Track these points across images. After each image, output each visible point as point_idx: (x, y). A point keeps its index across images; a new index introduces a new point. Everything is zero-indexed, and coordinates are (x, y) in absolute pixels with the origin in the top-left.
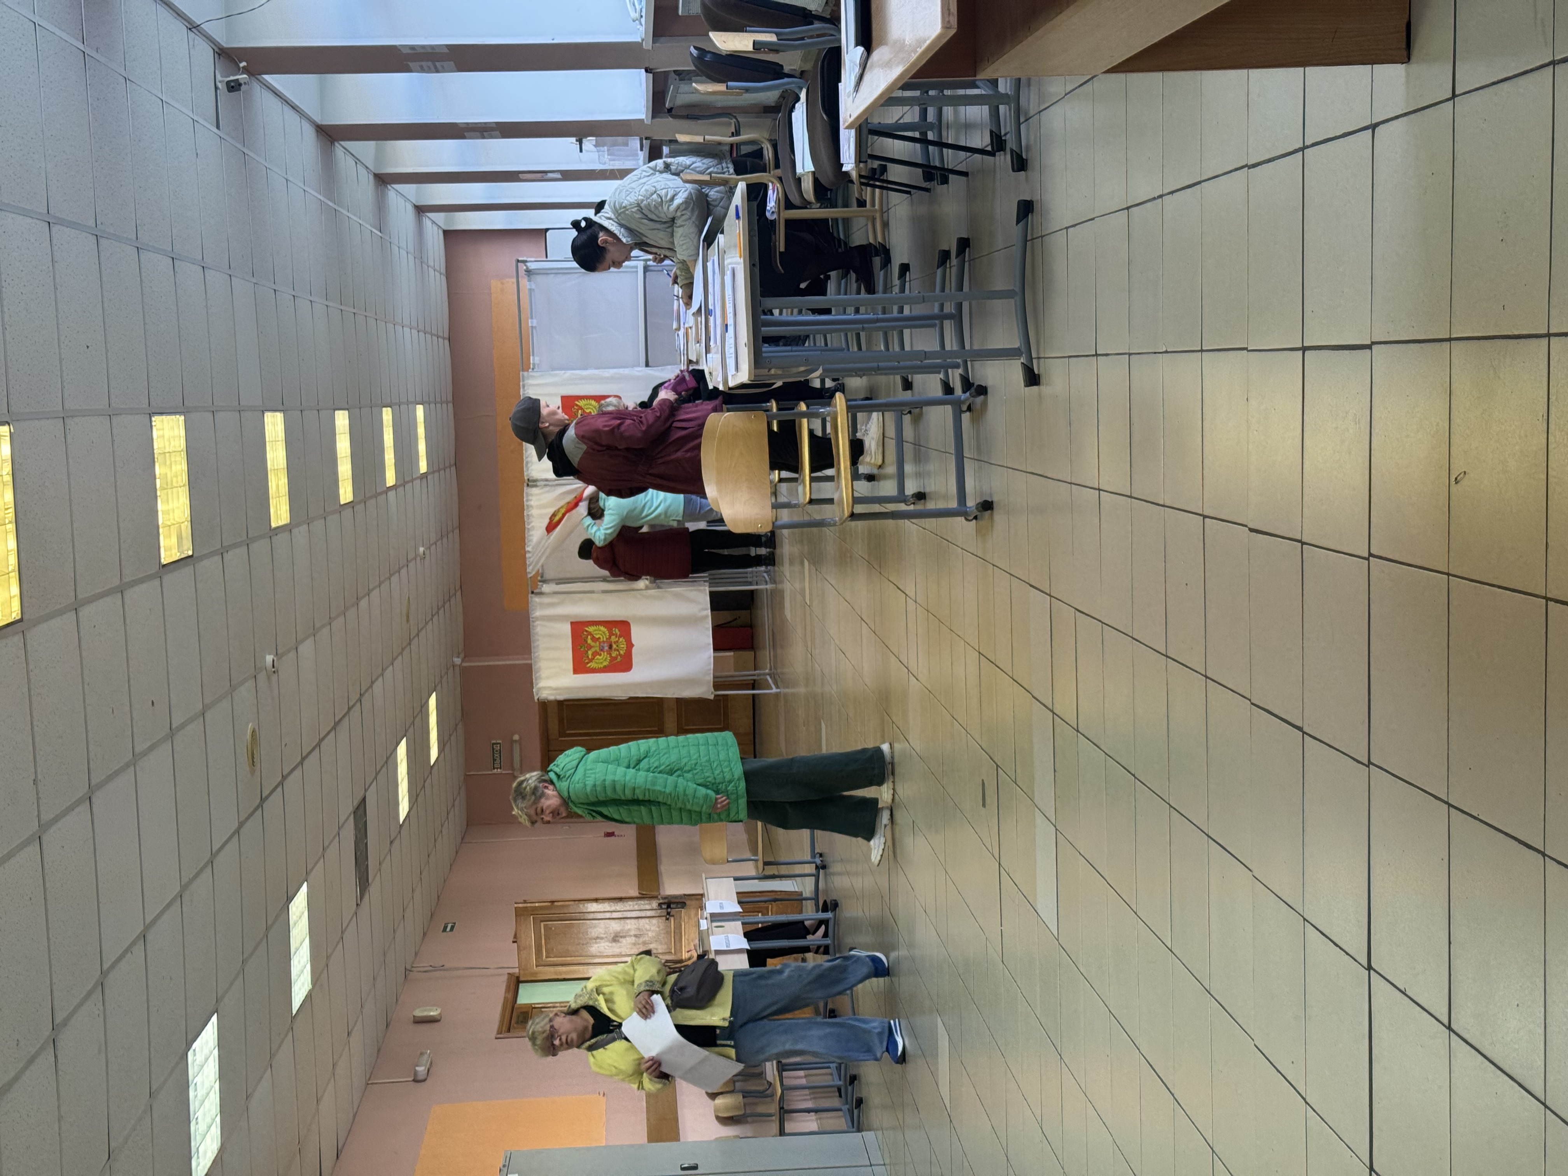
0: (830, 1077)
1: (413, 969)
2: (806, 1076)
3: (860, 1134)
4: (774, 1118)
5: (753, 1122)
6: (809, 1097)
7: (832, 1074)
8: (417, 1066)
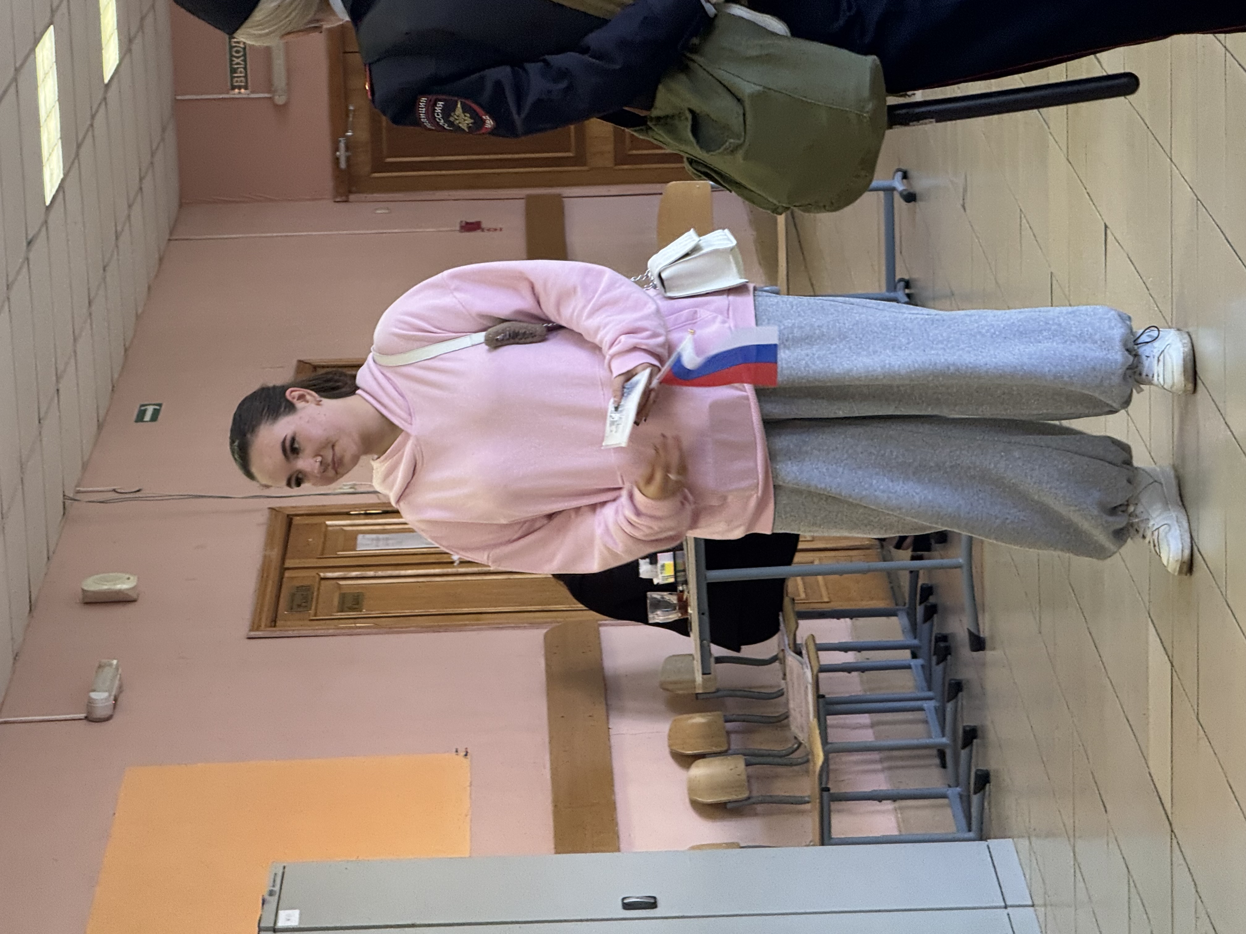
0: (921, 727)
1: (78, 497)
2: (873, 725)
3: (983, 844)
4: (808, 806)
5: (765, 814)
6: (879, 766)
7: (926, 722)
8: (94, 691)
